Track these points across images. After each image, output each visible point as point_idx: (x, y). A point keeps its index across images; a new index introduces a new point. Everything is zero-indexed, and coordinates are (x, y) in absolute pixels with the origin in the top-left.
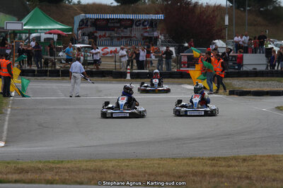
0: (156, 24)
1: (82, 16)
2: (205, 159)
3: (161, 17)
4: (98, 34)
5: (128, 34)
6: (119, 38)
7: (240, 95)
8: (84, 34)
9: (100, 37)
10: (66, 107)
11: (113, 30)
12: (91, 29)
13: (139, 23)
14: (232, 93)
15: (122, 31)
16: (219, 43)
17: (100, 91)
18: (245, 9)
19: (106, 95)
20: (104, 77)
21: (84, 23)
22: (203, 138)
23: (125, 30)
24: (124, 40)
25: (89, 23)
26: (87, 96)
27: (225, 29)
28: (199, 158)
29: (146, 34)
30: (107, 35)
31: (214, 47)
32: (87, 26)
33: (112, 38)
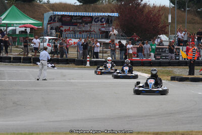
0: (111, 21)
1: (51, 13)
2: (151, 133)
3: (116, 14)
4: (63, 29)
5: (88, 29)
6: (80, 32)
7: (180, 81)
8: (52, 28)
9: (65, 30)
10: (36, 88)
11: (76, 25)
12: (58, 24)
13: (97, 19)
14: (173, 79)
15: (84, 26)
16: (164, 37)
17: (65, 76)
18: (185, 10)
19: (70, 79)
20: (68, 63)
21: (52, 19)
22: (149, 116)
23: (86, 26)
24: (85, 33)
25: (56, 19)
26: (53, 79)
27: (168, 26)
28: (146, 133)
29: (103, 29)
30: (71, 29)
31: (159, 40)
32: (54, 21)
33: (75, 32)
